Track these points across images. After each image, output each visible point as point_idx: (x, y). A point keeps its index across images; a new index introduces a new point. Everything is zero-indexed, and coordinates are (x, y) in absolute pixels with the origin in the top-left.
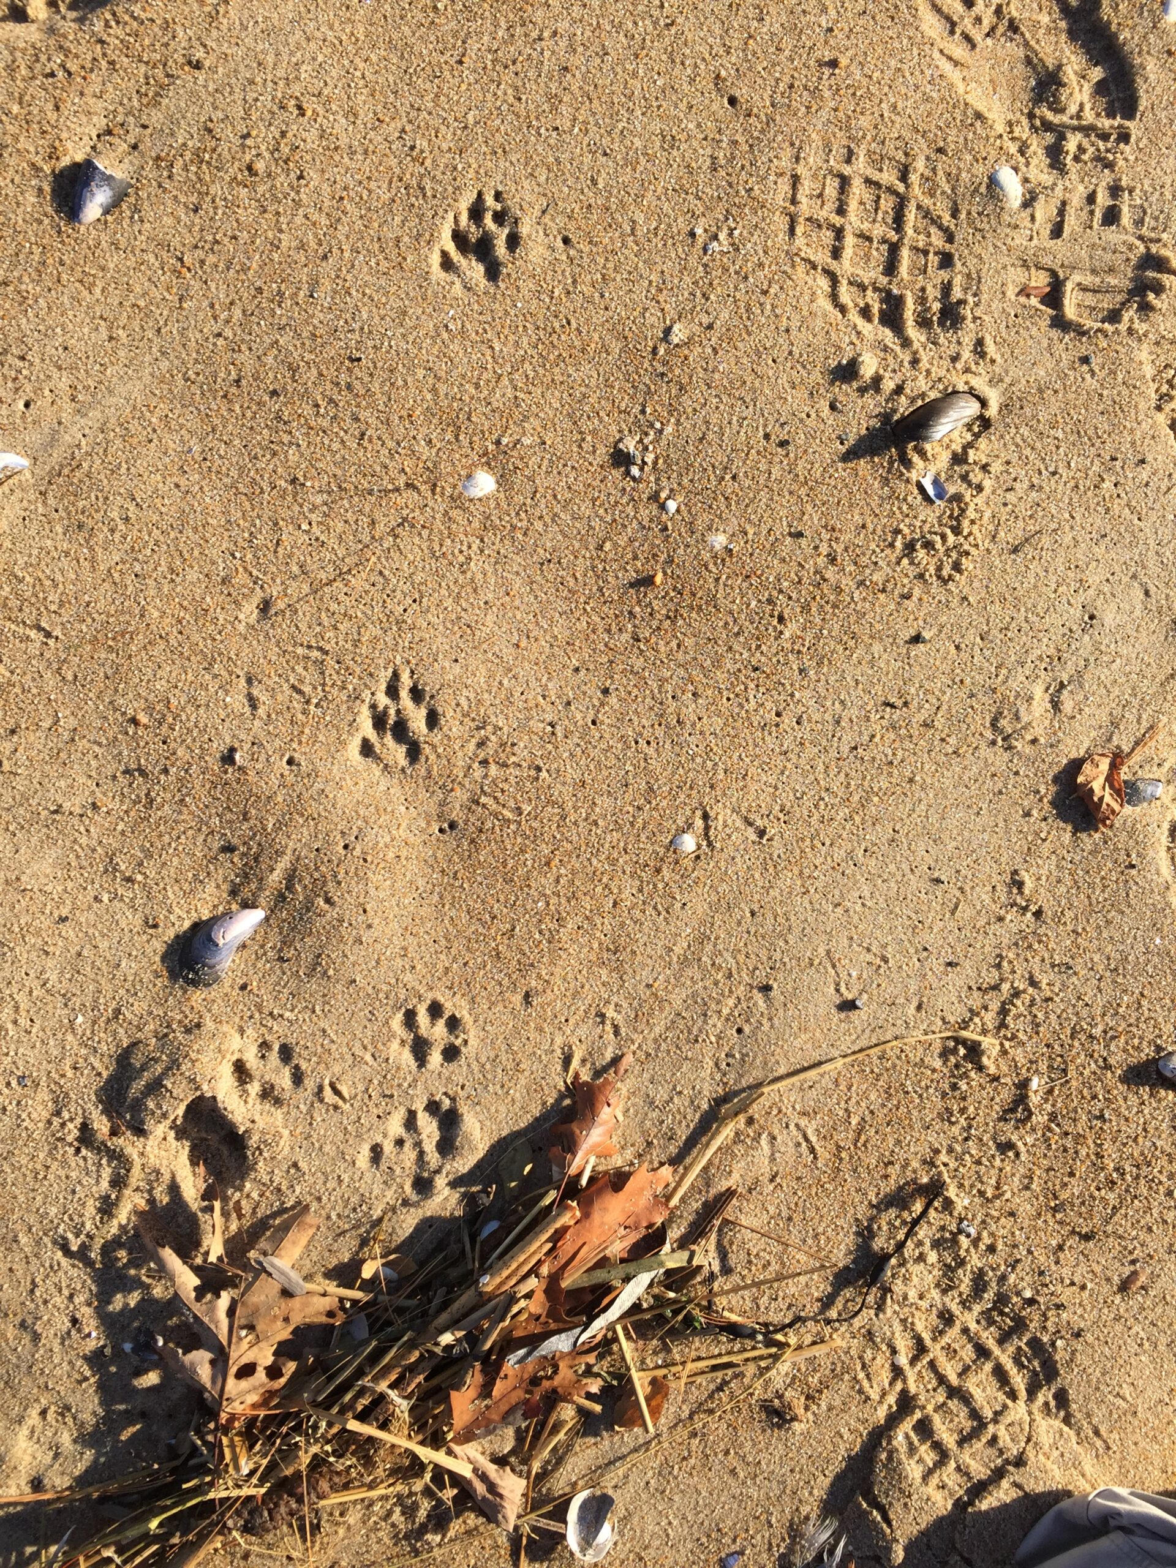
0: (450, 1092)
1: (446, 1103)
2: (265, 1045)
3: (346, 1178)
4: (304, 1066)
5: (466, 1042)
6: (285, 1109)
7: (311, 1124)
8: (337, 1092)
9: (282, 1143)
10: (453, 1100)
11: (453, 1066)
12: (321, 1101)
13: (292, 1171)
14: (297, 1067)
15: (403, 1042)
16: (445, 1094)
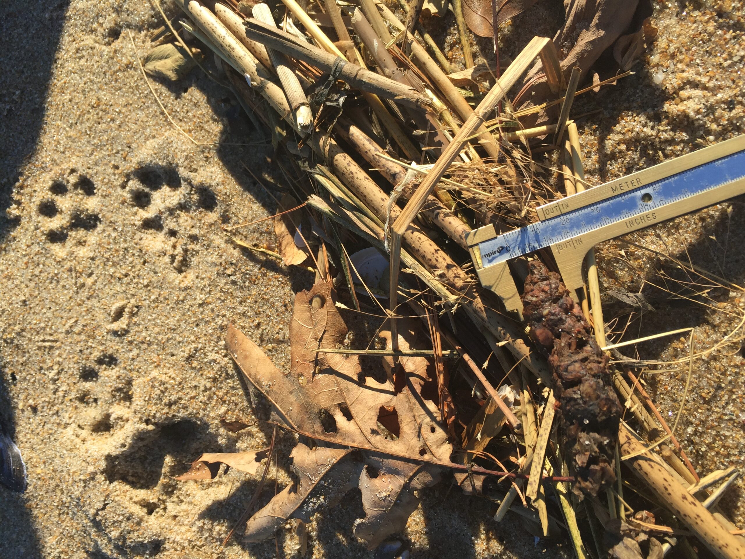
0: (120, 181)
1: (134, 184)
2: (83, 398)
3: (200, 297)
4: (96, 354)
5: (73, 171)
6: (134, 375)
7: (150, 344)
8: (119, 314)
9: (164, 378)
10: (128, 177)
11: (97, 182)
12: (126, 332)
13: (195, 364)
14: (100, 362)
15: (81, 243)
16: (123, 186)
